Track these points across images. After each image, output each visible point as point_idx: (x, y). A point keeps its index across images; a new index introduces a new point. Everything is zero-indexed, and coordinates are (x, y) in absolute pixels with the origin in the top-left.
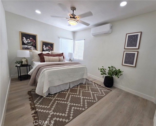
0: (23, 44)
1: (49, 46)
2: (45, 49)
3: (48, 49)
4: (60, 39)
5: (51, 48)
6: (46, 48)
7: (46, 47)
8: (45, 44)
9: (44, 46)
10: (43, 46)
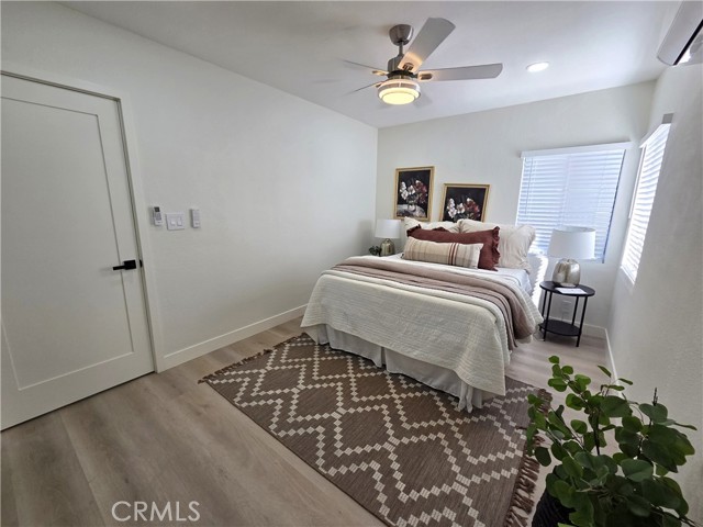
0: (401, 201)
1: (468, 200)
2: (452, 212)
3: (463, 211)
4: (526, 161)
5: (477, 209)
6: (455, 207)
7: (456, 203)
8: (455, 193)
9: (452, 201)
10: (447, 203)
